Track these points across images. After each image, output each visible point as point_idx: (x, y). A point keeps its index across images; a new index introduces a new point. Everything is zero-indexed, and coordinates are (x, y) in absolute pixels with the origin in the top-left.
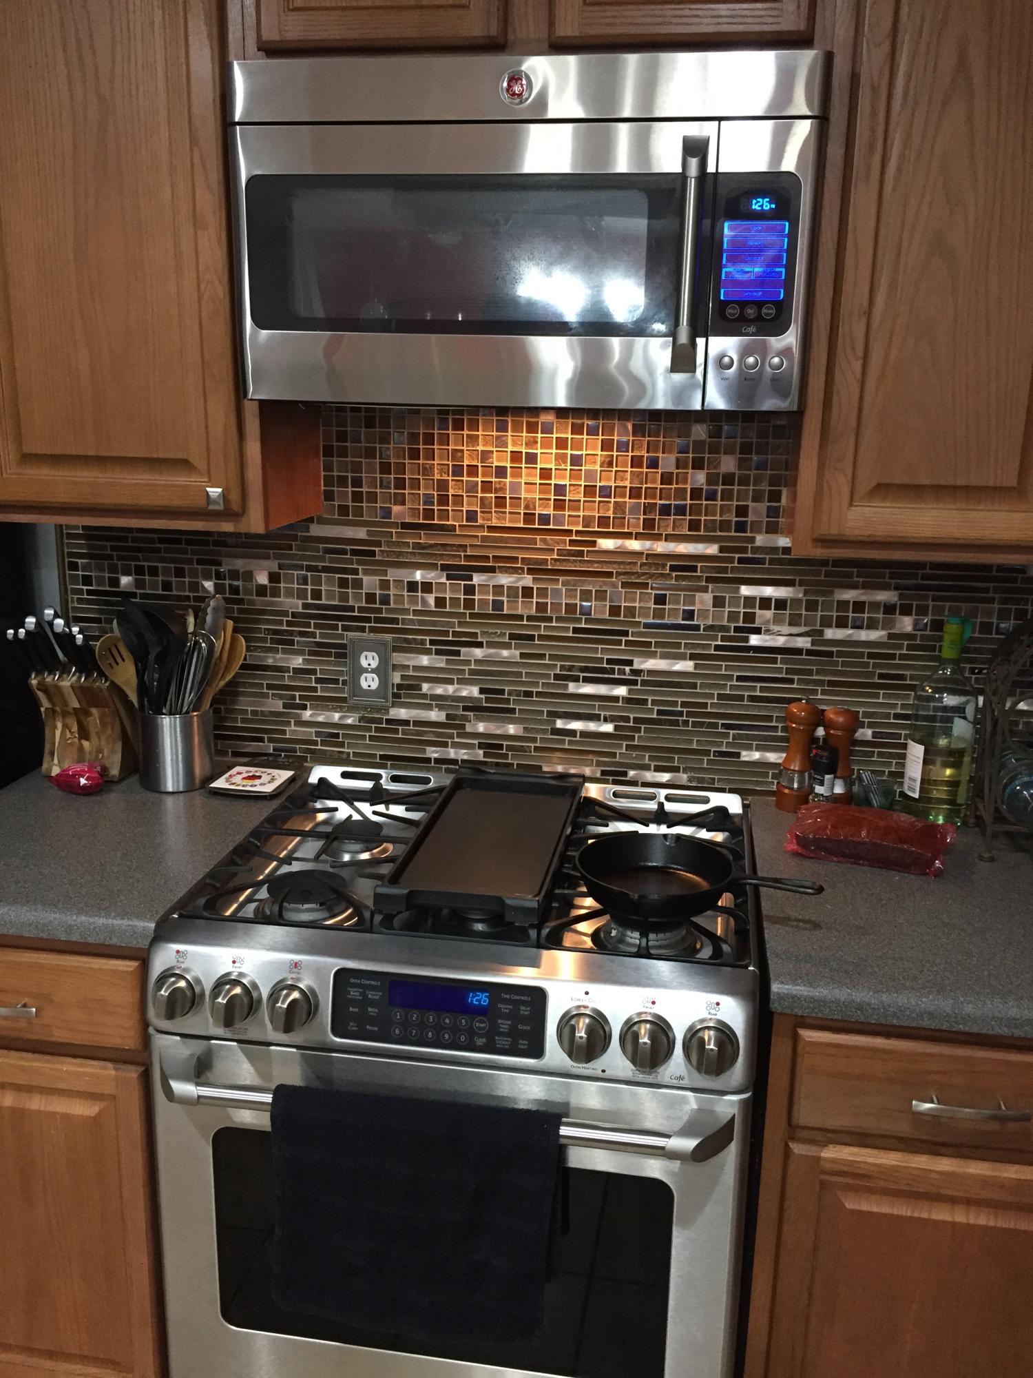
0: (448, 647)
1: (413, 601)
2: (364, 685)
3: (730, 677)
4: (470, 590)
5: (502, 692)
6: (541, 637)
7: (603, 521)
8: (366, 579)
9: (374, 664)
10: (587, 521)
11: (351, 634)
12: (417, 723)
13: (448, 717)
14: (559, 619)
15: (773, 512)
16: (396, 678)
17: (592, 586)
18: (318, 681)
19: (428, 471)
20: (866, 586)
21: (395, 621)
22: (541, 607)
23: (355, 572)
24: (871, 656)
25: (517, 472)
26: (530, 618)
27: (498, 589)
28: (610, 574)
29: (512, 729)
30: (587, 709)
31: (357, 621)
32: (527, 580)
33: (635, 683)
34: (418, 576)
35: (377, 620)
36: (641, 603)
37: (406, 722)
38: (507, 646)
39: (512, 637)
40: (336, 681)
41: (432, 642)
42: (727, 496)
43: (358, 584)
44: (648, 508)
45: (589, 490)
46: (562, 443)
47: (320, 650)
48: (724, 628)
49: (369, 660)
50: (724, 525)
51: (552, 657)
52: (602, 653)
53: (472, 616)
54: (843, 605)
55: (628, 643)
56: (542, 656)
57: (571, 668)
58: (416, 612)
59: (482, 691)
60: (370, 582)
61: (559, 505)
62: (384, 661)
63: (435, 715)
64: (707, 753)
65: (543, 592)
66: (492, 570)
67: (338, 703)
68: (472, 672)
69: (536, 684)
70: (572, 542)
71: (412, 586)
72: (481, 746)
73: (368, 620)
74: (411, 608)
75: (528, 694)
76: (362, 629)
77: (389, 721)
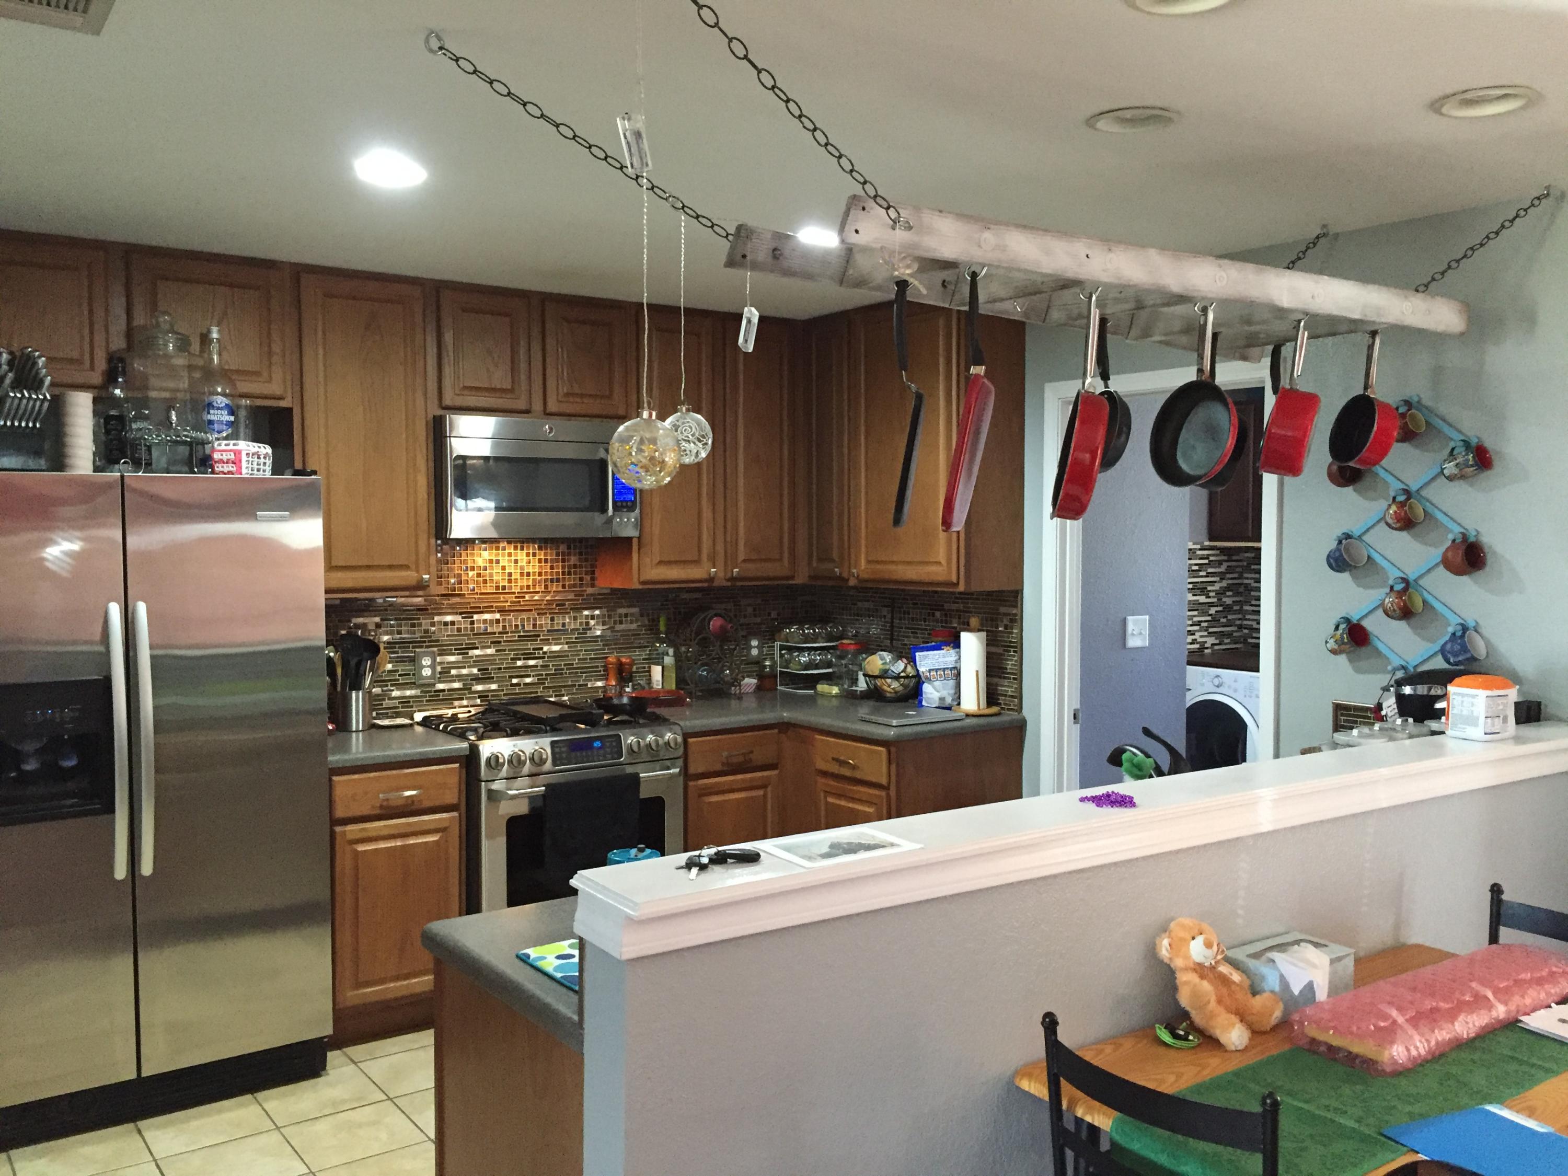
0: (463, 650)
1: (447, 630)
2: (424, 674)
3: (581, 651)
4: (472, 623)
5: (487, 669)
6: (505, 641)
7: (528, 587)
8: (424, 622)
9: (429, 663)
10: (522, 587)
11: (417, 650)
12: (449, 690)
13: (464, 685)
14: (512, 632)
15: (593, 579)
16: (439, 669)
17: (525, 616)
18: (400, 675)
19: (452, 570)
20: (629, 607)
21: (438, 641)
22: (504, 627)
23: (419, 619)
24: (633, 635)
25: (492, 568)
26: (500, 633)
27: (485, 621)
28: (531, 610)
29: (494, 687)
30: (524, 672)
31: (418, 644)
32: (498, 616)
33: (544, 658)
34: (449, 618)
35: (429, 642)
36: (544, 621)
37: (443, 691)
38: (489, 647)
39: (492, 643)
40: (409, 675)
41: (456, 649)
42: (575, 573)
43: (420, 625)
44: (546, 580)
45: (522, 574)
46: (510, 555)
47: (401, 660)
48: (577, 629)
49: (426, 661)
50: (574, 586)
51: (509, 650)
52: (530, 646)
53: (474, 635)
54: (620, 616)
55: (541, 640)
56: (505, 650)
57: (517, 654)
58: (448, 636)
59: (479, 670)
60: (425, 623)
61: (510, 581)
62: (434, 660)
63: (457, 685)
64: (575, 686)
65: (504, 620)
66: (482, 612)
67: (412, 685)
68: (474, 661)
69: (502, 664)
70: (516, 597)
71: (446, 624)
72: (479, 697)
73: (425, 642)
74: (444, 636)
75: (500, 669)
76: (422, 647)
77: (435, 691)
